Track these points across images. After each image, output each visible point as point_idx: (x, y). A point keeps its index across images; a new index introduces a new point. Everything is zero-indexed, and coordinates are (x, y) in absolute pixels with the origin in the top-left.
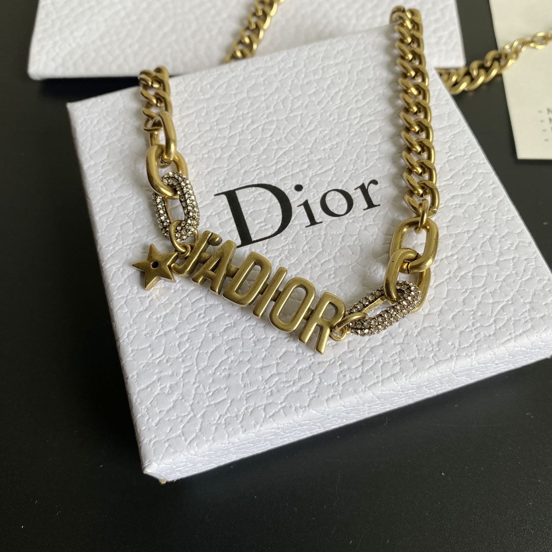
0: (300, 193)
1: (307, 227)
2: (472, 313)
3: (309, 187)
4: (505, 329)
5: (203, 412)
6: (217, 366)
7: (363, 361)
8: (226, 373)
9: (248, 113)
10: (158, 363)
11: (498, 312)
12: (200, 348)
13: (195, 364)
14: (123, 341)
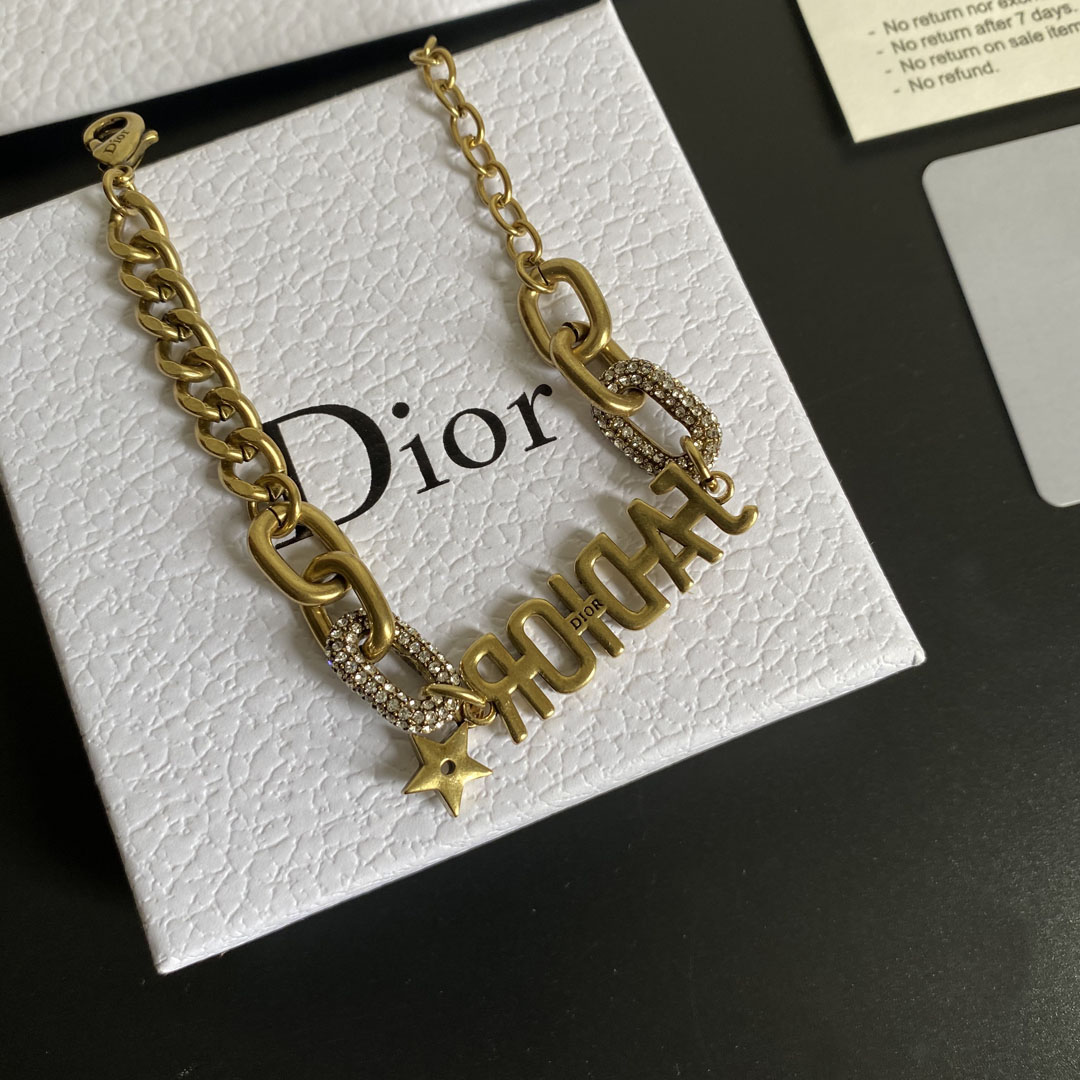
0: (404, 421)
1: (420, 492)
2: (723, 642)
3: (420, 407)
4: (780, 671)
5: (248, 865)
6: (267, 779)
7: (531, 748)
8: (285, 791)
9: (292, 247)
10: (161, 779)
11: (769, 639)
12: (233, 748)
13: (227, 778)
14: (93, 741)
